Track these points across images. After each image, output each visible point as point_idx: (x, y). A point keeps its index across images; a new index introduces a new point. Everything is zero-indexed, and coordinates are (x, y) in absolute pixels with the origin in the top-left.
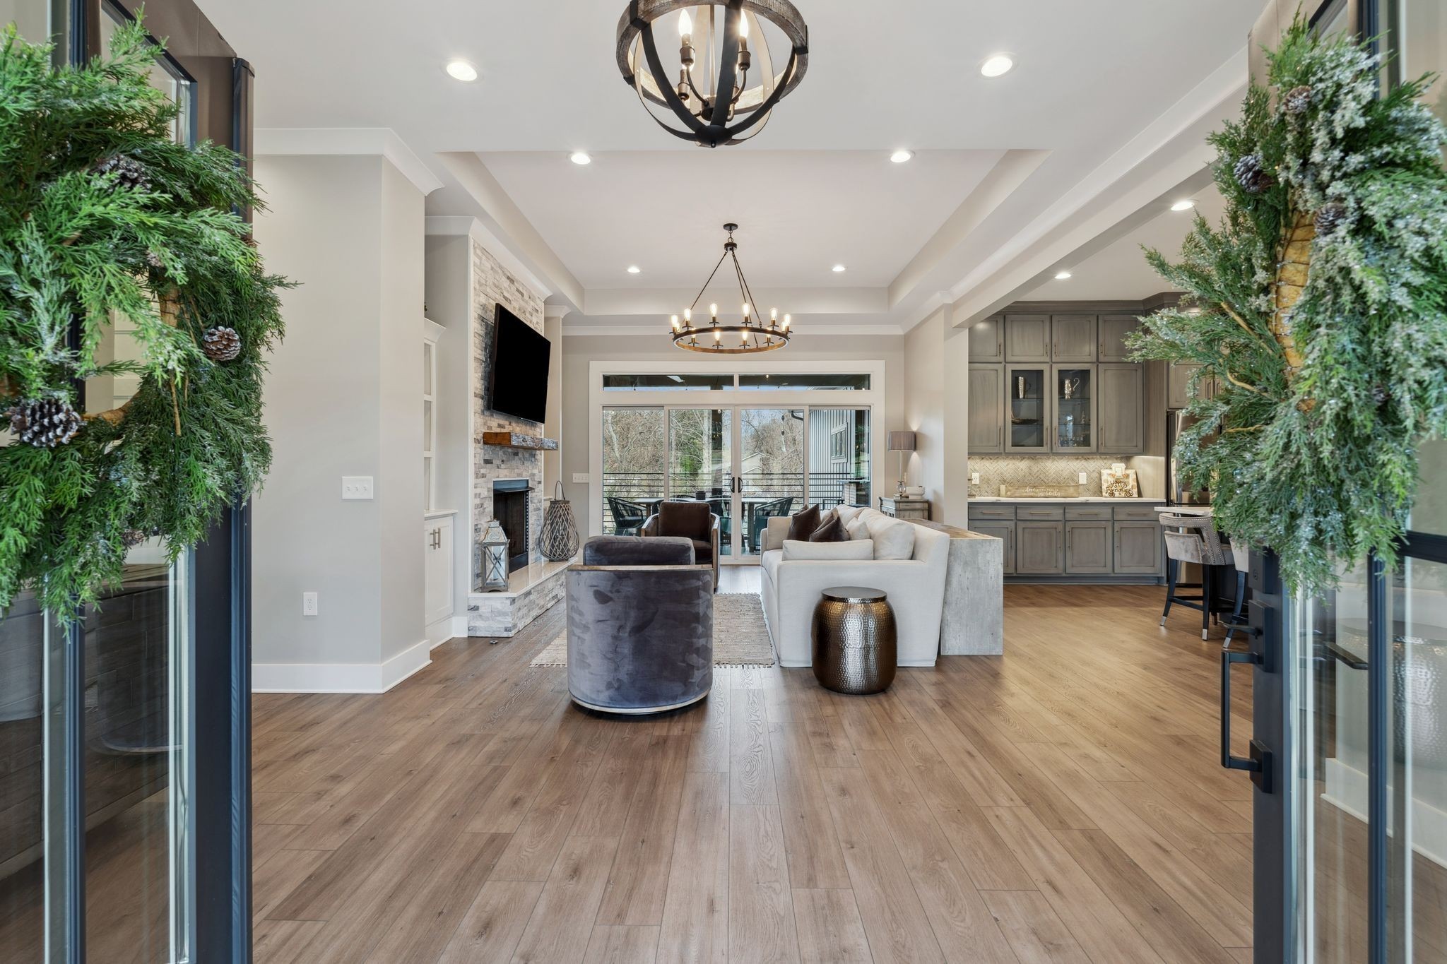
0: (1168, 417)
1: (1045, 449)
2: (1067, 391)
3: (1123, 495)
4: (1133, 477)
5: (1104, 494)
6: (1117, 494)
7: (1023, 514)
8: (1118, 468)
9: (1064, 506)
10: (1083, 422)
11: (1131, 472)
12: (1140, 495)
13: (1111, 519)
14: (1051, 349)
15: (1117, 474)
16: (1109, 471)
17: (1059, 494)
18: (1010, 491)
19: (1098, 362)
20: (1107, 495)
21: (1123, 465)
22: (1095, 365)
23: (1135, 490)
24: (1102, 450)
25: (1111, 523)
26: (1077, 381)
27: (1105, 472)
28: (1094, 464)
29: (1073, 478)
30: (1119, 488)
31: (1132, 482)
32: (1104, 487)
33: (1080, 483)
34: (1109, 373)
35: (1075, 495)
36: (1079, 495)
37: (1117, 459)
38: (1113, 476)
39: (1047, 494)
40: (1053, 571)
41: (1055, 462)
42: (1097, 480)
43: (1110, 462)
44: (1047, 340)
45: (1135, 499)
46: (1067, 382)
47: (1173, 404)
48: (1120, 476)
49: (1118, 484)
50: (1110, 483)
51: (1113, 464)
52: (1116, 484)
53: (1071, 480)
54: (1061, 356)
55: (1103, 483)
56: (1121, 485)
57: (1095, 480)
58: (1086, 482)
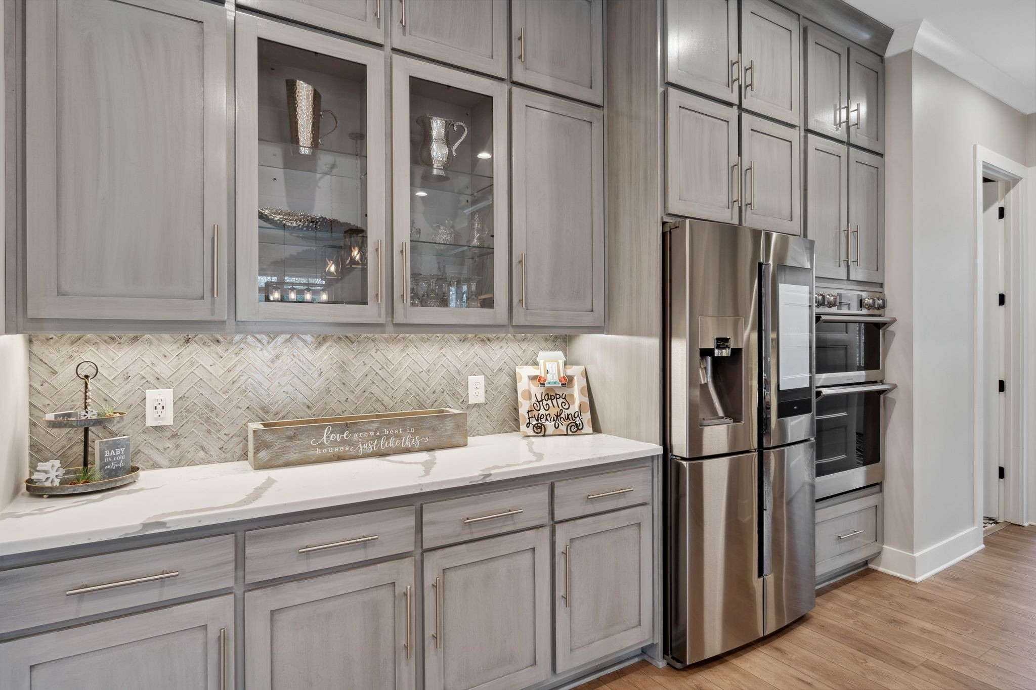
0: (664, 235)
1: (370, 312)
2: (438, 152)
3: (563, 428)
4: (580, 383)
5: (523, 428)
6: (550, 426)
8: (550, 361)
10: (475, 242)
11: (575, 372)
13: (546, 520)
15: (550, 378)
16: (532, 371)
17: (417, 443)
19: (511, 80)
20: (530, 431)
21: (557, 355)
22: (504, 88)
23: (587, 416)
24: (519, 319)
25: (546, 532)
26: (461, 130)
27: (525, 372)
28: (500, 353)
29: (455, 388)
30: (553, 412)
31: (578, 396)
32: (523, 411)
33: (472, 400)
37: (546, 340)
38: (540, 381)
39: (384, 445)
41: (411, 350)
42: (507, 392)
46: (437, 127)
48: (555, 383)
49: (549, 402)
50: (534, 400)
51: (541, 353)
52: (545, 402)
53: (448, 398)
54: (404, 34)
55: (520, 399)
56: (555, 404)
57: (500, 393)
58: (481, 399)
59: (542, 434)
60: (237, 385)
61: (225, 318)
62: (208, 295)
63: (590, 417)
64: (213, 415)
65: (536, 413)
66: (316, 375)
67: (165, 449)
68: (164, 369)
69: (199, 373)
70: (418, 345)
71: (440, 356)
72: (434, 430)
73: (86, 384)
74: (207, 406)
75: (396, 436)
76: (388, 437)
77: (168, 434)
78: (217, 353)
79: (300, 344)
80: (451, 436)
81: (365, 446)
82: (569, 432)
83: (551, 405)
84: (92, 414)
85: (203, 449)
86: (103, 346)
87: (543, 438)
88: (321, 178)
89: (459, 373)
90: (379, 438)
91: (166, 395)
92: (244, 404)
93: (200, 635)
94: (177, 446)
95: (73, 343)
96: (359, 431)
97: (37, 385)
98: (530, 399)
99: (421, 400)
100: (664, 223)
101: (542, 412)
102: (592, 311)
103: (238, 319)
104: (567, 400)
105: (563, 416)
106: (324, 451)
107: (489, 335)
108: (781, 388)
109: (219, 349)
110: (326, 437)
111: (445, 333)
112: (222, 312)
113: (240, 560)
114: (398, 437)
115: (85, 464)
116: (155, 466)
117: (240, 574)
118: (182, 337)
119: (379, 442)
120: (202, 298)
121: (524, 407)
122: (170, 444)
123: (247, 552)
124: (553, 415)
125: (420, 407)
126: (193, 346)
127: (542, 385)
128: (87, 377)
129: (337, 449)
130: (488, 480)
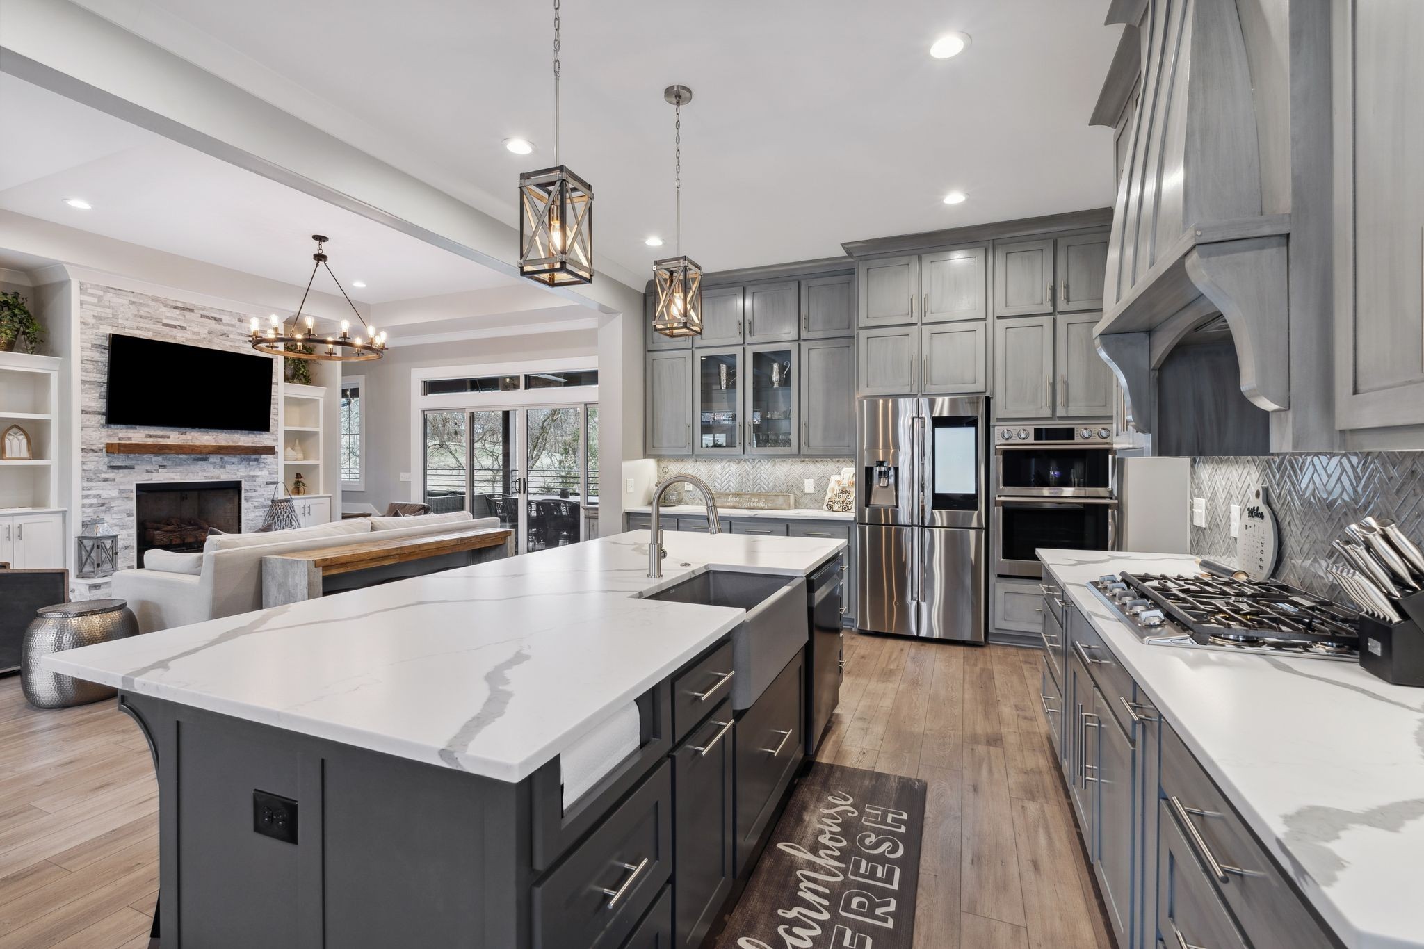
3: (842, 508)
5: (825, 506)
6: (836, 507)
8: (847, 474)
14: (744, 328)
15: (844, 481)
16: (837, 477)
19: (799, 340)
20: (827, 508)
21: (852, 471)
22: (797, 344)
24: (804, 450)
27: (834, 478)
29: (797, 484)
30: (842, 499)
34: (811, 352)
35: (784, 506)
38: (840, 483)
39: (752, 505)
42: (823, 488)
44: (740, 318)
48: (846, 485)
49: (841, 495)
54: (750, 336)
55: (828, 491)
56: (843, 496)
58: (811, 491)
59: (832, 510)
65: (834, 499)
71: (789, 469)
72: (774, 501)
80: (781, 505)
89: (800, 477)
101: (837, 499)
105: (845, 502)
110: (731, 499)
114: (758, 502)
119: (750, 503)
121: (828, 496)
124: (840, 502)
129: (733, 504)
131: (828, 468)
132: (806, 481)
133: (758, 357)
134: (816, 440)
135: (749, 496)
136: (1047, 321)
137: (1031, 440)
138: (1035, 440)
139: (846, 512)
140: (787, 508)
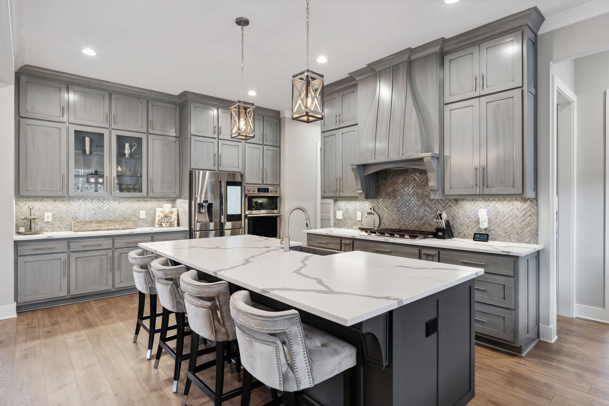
0: (190, 174)
2: (127, 151)
3: (168, 225)
4: (175, 213)
5: (156, 225)
6: (164, 225)
7: (74, 246)
8: (167, 207)
9: (113, 237)
10: (138, 175)
11: (174, 210)
12: (178, 225)
14: (109, 118)
15: (166, 211)
16: (161, 209)
17: (121, 227)
18: (77, 226)
19: (148, 133)
20: (158, 226)
21: (170, 205)
22: (146, 135)
23: (176, 222)
24: (150, 194)
26: (135, 145)
27: (158, 210)
28: (150, 204)
29: (135, 214)
30: (166, 221)
31: (174, 217)
32: (157, 221)
33: (141, 217)
34: (155, 141)
35: (133, 227)
36: (136, 226)
37: (167, 201)
38: (163, 212)
39: (110, 227)
40: (103, 288)
43: (162, 203)
44: (107, 111)
45: (175, 228)
46: (127, 145)
47: (193, 166)
48: (167, 213)
49: (165, 218)
50: (161, 218)
51: (164, 204)
52: (164, 218)
53: (133, 217)
54: (115, 125)
55: (156, 217)
56: (167, 219)
57: (151, 215)
58: (144, 217)
59: (161, 227)
60: (69, 212)
61: (66, 195)
62: (61, 190)
63: (177, 222)
64: (63, 219)
65: (161, 221)
66: (92, 210)
67: (50, 227)
68: (49, 208)
69: (59, 209)
70: (124, 202)
71: (130, 205)
72: (126, 224)
73: (31, 210)
74: (61, 217)
75: (114, 225)
76: (112, 226)
77: (50, 224)
78: (64, 204)
79: (87, 202)
81: (105, 228)
82: (170, 226)
83: (166, 219)
84: (32, 217)
85: (60, 228)
86: (34, 202)
87: (162, 228)
88: (94, 158)
89: (137, 210)
90: (109, 226)
91: (50, 214)
92: (71, 216)
93: (59, 261)
94: (53, 227)
95: (26, 201)
96: (103, 224)
97: (17, 211)
98: (159, 217)
99: (124, 217)
100: (190, 171)
101: (163, 221)
102: (175, 193)
103: (69, 196)
104: (171, 218)
105: (169, 222)
106: (93, 228)
107: (147, 200)
108: (228, 214)
109: (64, 203)
110: (94, 225)
111: (132, 199)
112: (65, 194)
113: (69, 246)
114: (115, 226)
115: (30, 229)
116: (47, 231)
117: (69, 249)
118: (54, 200)
119: (109, 227)
120: (60, 191)
121: (157, 219)
122: (51, 226)
123: (70, 244)
124: (166, 222)
125: (124, 219)
126: (57, 202)
127: (163, 213)
128: (31, 209)
129: (96, 228)
130: (132, 233)
131: (154, 204)
132: (141, 211)
133: (119, 137)
134: (157, 189)
135: (108, 222)
136: (261, 147)
137: (256, 192)
138: (258, 192)
139: (171, 227)
140: (134, 228)
